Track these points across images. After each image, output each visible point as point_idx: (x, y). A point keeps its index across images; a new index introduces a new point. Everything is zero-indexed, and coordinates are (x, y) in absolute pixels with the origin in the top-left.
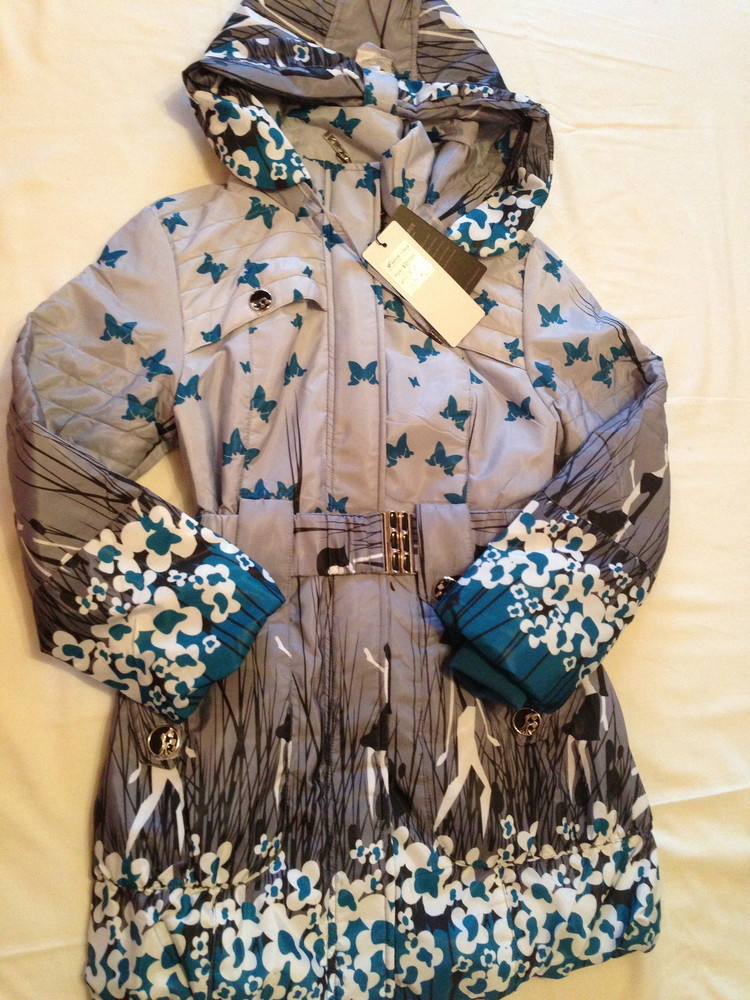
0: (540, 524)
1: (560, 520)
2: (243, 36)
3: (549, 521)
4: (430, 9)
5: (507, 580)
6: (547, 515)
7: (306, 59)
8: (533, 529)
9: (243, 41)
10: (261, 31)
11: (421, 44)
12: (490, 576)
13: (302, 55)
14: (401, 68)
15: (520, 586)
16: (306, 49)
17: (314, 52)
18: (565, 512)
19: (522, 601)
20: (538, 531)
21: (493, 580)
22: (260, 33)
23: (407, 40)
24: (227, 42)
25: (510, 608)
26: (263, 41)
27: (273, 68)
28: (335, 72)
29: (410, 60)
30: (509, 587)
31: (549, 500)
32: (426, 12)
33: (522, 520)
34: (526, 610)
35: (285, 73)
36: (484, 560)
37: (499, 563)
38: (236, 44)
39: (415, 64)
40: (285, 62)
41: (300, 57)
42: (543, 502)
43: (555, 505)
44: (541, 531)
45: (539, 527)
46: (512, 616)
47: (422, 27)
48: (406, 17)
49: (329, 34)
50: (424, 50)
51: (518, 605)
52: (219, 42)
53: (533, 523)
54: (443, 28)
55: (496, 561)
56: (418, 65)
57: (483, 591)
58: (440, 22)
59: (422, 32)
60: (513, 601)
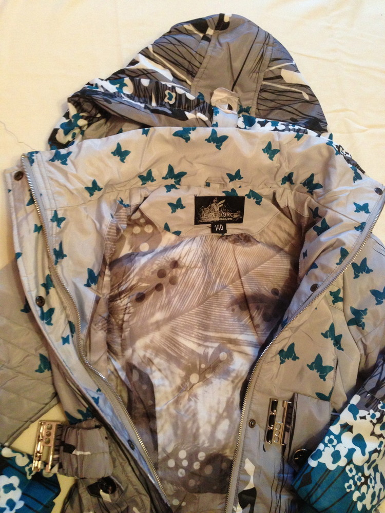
0: (362, 413)
1: (376, 410)
2: (134, 75)
3: (369, 411)
4: (275, 67)
5: (343, 462)
6: (367, 407)
7: (172, 102)
8: (358, 416)
9: (132, 79)
10: (146, 73)
11: (262, 90)
12: (331, 459)
13: (170, 99)
14: (245, 104)
15: (351, 466)
16: (174, 94)
17: (179, 97)
18: (380, 403)
19: (353, 478)
20: (361, 418)
21: (334, 462)
22: (144, 74)
23: (254, 86)
24: (121, 78)
25: (346, 485)
26: (145, 82)
27: (146, 107)
28: (190, 115)
29: (253, 100)
30: (344, 468)
31: (368, 393)
32: (271, 69)
33: (350, 410)
34: (355, 484)
35: (154, 111)
36: (326, 445)
37: (337, 448)
38: (127, 80)
39: (255, 102)
40: (157, 102)
41: (168, 99)
42: (364, 395)
43: (372, 398)
44: (364, 418)
45: (362, 416)
46: (348, 490)
47: (265, 79)
48: (256, 70)
49: (198, 75)
50: (265, 95)
51: (351, 482)
52: (116, 77)
53: (358, 413)
54: (282, 81)
55: (334, 447)
56: (258, 103)
57: (328, 471)
58: (280, 77)
59: (264, 83)
60: (347, 479)
